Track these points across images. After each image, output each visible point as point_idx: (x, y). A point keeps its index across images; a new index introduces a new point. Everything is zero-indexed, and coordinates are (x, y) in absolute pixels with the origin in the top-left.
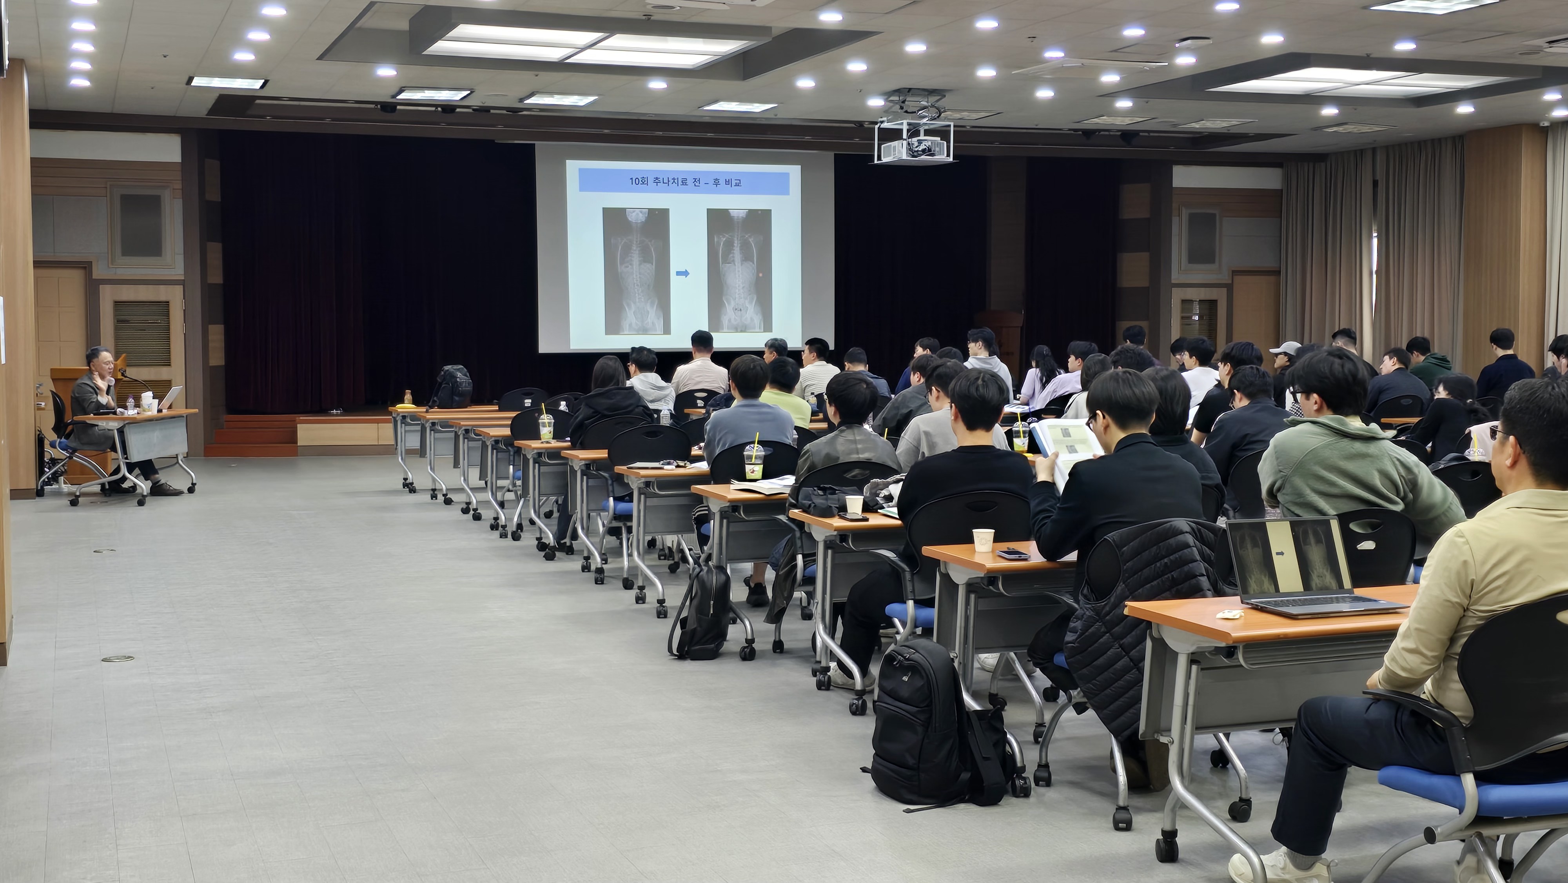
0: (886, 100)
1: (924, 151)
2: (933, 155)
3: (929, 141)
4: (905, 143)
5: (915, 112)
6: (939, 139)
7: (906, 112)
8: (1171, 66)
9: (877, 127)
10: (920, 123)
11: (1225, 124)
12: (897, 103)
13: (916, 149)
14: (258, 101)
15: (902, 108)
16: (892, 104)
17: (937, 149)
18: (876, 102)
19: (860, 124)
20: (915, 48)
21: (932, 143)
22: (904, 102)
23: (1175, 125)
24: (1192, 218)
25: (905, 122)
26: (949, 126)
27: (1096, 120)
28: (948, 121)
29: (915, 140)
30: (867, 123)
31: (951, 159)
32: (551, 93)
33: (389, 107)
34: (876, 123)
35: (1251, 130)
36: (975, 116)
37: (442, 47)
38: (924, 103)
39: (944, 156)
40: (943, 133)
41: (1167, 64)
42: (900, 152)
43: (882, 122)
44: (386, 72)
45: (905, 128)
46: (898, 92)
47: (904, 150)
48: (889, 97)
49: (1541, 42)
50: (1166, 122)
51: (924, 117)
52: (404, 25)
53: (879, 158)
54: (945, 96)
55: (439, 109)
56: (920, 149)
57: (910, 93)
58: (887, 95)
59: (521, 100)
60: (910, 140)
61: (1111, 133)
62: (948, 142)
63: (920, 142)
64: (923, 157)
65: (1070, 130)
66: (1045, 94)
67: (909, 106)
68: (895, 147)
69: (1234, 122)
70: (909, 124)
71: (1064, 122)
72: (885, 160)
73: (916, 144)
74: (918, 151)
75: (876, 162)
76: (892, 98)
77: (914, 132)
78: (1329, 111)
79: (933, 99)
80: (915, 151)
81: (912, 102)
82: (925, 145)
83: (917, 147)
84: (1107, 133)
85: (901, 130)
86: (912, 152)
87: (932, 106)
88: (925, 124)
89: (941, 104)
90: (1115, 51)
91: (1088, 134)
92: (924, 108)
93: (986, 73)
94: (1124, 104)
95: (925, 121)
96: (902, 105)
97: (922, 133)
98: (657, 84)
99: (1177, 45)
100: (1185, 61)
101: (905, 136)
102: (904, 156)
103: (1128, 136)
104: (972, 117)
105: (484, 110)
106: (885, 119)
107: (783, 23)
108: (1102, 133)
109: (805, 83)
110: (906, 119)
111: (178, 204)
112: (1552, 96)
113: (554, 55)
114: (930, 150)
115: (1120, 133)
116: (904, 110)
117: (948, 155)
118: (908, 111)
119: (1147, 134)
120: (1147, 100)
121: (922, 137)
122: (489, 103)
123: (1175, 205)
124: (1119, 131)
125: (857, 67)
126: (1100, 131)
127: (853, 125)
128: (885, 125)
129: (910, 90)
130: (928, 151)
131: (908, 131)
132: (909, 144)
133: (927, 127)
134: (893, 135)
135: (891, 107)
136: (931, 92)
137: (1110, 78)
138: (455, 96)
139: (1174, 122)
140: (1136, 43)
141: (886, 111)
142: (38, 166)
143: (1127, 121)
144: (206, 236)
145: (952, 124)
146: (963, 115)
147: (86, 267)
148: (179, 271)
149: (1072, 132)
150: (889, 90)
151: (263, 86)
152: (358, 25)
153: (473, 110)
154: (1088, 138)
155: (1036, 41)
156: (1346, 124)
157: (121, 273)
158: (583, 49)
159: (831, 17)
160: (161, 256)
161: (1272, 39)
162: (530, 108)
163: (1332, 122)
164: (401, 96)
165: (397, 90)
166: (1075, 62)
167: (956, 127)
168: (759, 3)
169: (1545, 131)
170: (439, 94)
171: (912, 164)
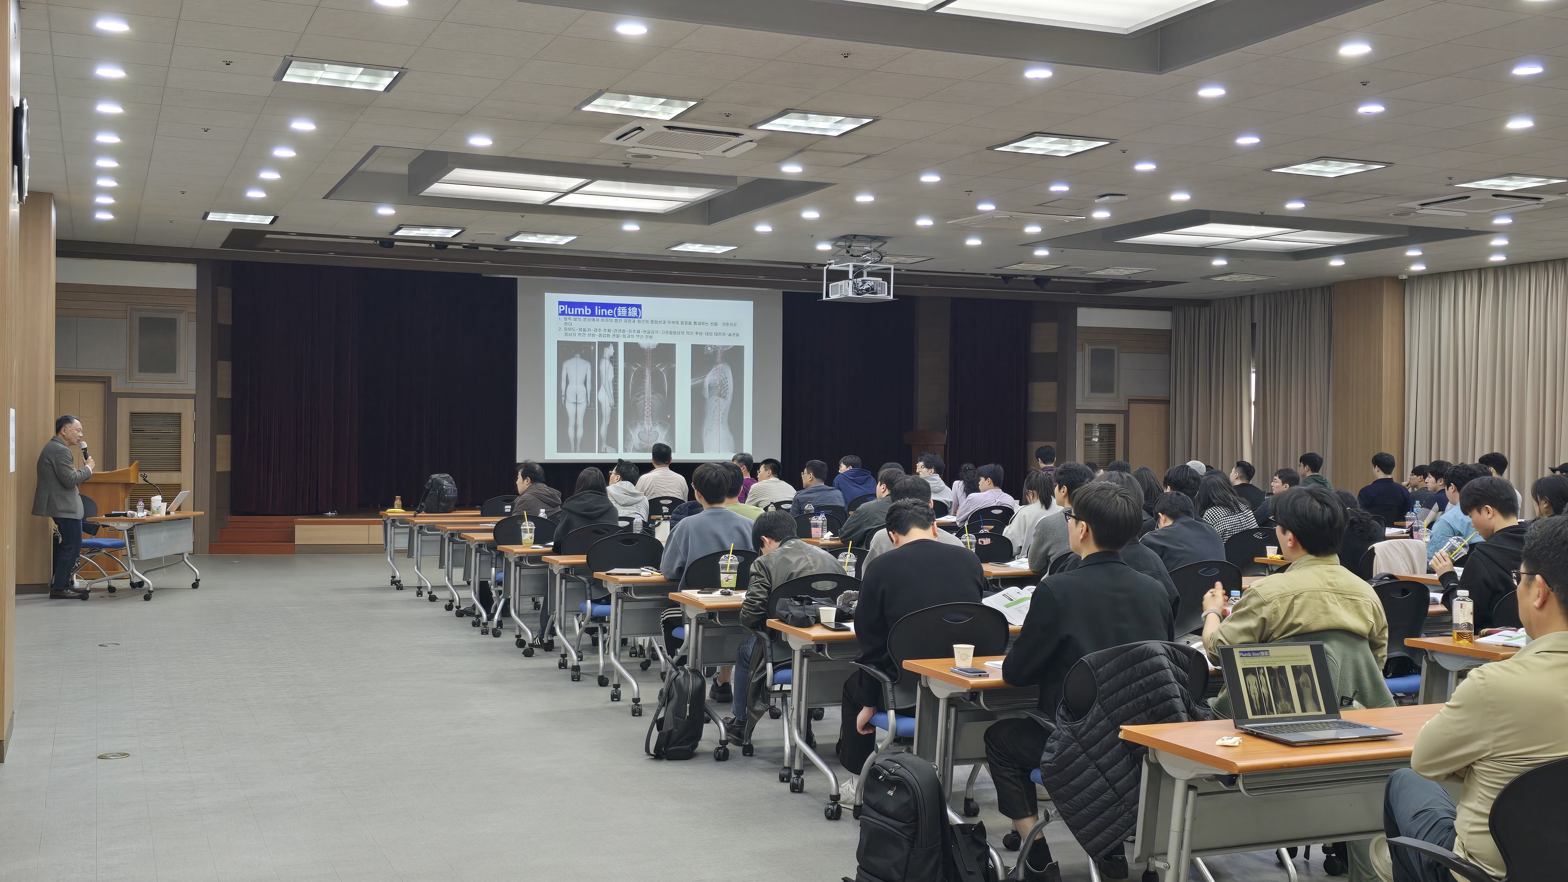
0: (834, 245)
1: (867, 290)
2: (875, 293)
3: (871, 281)
4: (851, 282)
5: (860, 256)
6: (881, 279)
7: (852, 255)
8: (1089, 220)
9: (825, 268)
10: (863, 266)
11: (1126, 272)
12: (844, 248)
13: (861, 288)
14: (268, 236)
15: (848, 252)
16: (839, 249)
17: (879, 288)
18: (824, 247)
19: (808, 266)
20: (865, 198)
21: (874, 283)
22: (849, 247)
23: (1085, 272)
24: (1095, 354)
25: (851, 264)
26: (890, 269)
27: (1016, 267)
28: (889, 264)
29: (859, 279)
30: (815, 265)
31: (891, 297)
32: (535, 233)
33: (387, 243)
34: (825, 265)
35: (1148, 278)
36: (910, 260)
37: (438, 188)
38: (868, 248)
39: (885, 294)
40: (884, 275)
41: (1085, 218)
42: (846, 291)
43: (830, 264)
44: (386, 211)
45: (851, 270)
46: (844, 238)
47: (850, 289)
48: (837, 242)
49: (1414, 204)
50: (1076, 269)
51: (867, 261)
52: (404, 169)
53: (827, 295)
54: (886, 242)
55: (433, 246)
56: (864, 288)
57: (856, 239)
58: (835, 240)
59: (508, 239)
60: (855, 280)
61: (1027, 278)
62: (889, 284)
63: (864, 282)
64: (867, 295)
65: (992, 274)
66: (973, 242)
67: (853, 250)
68: (841, 286)
69: (1137, 270)
70: (854, 266)
71: (987, 268)
72: (833, 297)
73: (861, 284)
74: (862, 290)
75: (824, 299)
76: (839, 243)
77: (858, 274)
78: (1219, 262)
79: (875, 245)
80: (860, 290)
81: (857, 247)
82: (868, 285)
83: (861, 287)
84: (1023, 278)
85: (848, 272)
86: (857, 291)
87: (875, 251)
88: (868, 266)
89: (884, 248)
90: (1041, 205)
91: (1007, 278)
92: (868, 252)
93: (925, 222)
94: (1042, 253)
95: (868, 263)
96: (848, 249)
97: (865, 274)
98: (631, 227)
99: (1096, 201)
100: (1101, 214)
101: (851, 276)
102: (850, 294)
103: (1041, 281)
104: (908, 261)
105: (474, 247)
106: (833, 261)
107: (749, 173)
108: (1019, 278)
109: (763, 228)
110: (852, 262)
111: (192, 327)
112: (1414, 253)
113: (540, 198)
114: (873, 289)
115: (1034, 278)
116: (850, 253)
117: (889, 294)
118: (854, 255)
119: (1057, 280)
120: (1062, 249)
121: (865, 278)
122: (478, 241)
123: (1079, 342)
124: (1034, 276)
125: (810, 215)
126: (1017, 276)
127: (802, 267)
128: (833, 267)
129: (855, 236)
130: (871, 290)
131: (854, 272)
132: (854, 283)
133: (869, 269)
134: (842, 275)
135: (838, 251)
136: (874, 238)
137: (1033, 229)
138: (450, 233)
139: (1081, 269)
140: (1061, 197)
141: (832, 254)
142: (63, 291)
143: (1042, 267)
144: (217, 356)
145: (892, 267)
146: (901, 259)
147: (106, 381)
148: (191, 387)
149: (993, 277)
150: (836, 236)
151: (272, 222)
152: (361, 168)
153: (464, 247)
154: (1007, 282)
155: (973, 195)
156: (1232, 273)
157: (138, 388)
158: (566, 194)
159: (792, 169)
160: (175, 372)
161: (1180, 197)
162: (515, 246)
163: (1222, 272)
164: (400, 233)
165: (395, 227)
166: (1004, 215)
167: (894, 269)
168: (729, 154)
169: (1403, 283)
170: (433, 233)
171: (857, 301)
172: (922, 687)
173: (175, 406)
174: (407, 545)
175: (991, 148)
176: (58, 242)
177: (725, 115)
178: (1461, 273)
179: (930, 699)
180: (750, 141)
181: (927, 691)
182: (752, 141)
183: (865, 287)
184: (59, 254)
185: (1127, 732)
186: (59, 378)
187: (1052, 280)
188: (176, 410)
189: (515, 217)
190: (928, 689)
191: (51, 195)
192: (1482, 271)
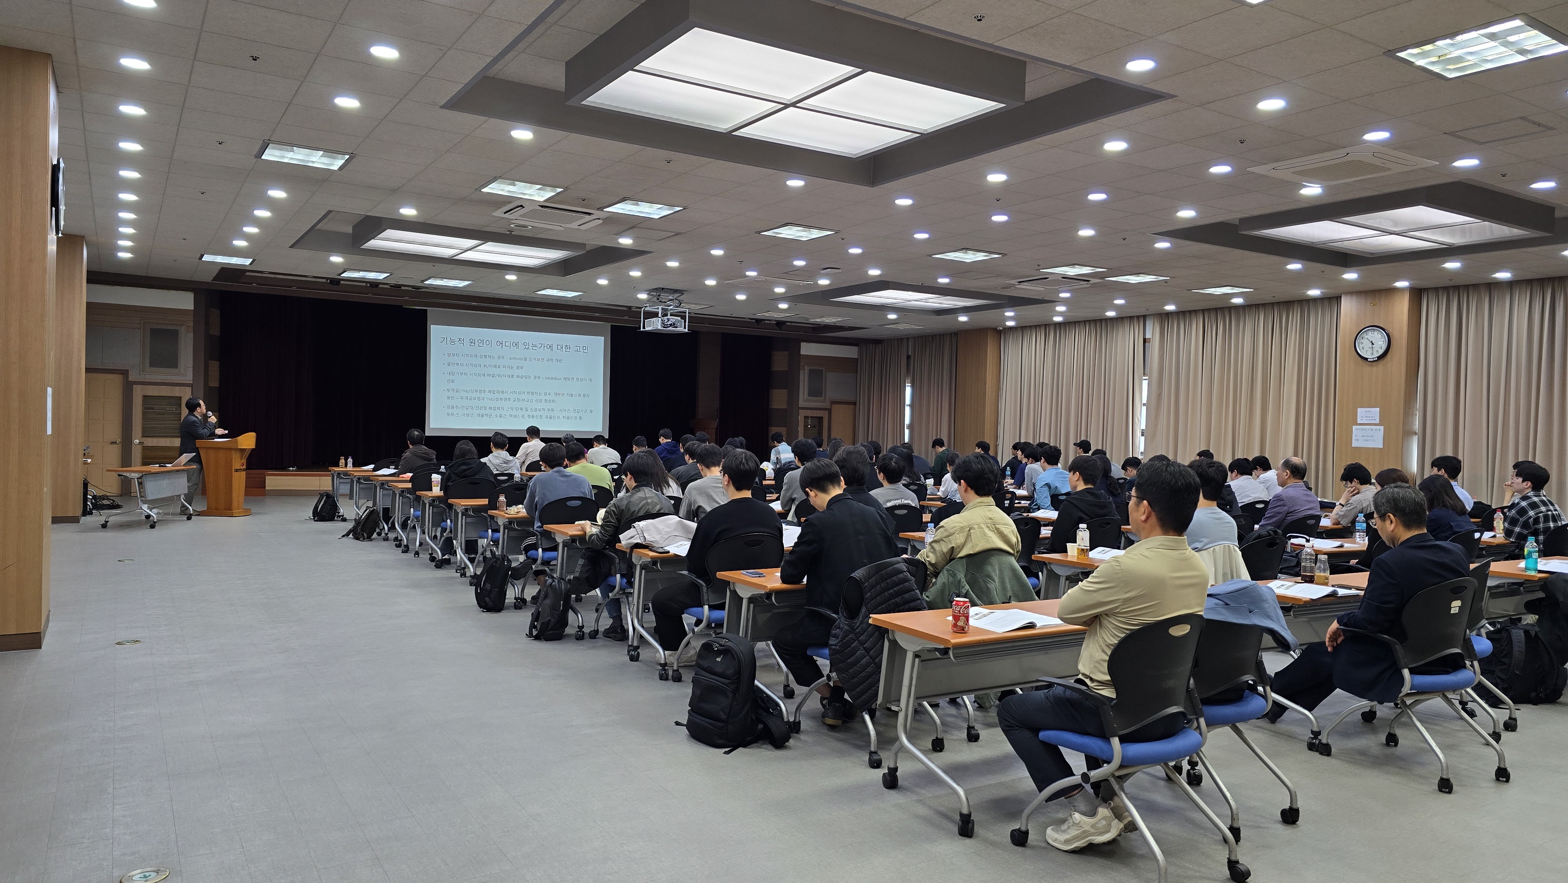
0: (648, 294)
1: (671, 325)
2: (676, 327)
3: (673, 319)
4: (660, 319)
6: (680, 318)
7: (661, 302)
8: (815, 284)
11: (834, 320)
12: (655, 297)
13: (666, 324)
14: (248, 273)
16: (652, 297)
17: (679, 324)
18: (643, 296)
20: (673, 264)
21: (675, 320)
22: (659, 296)
23: (808, 319)
24: (811, 372)
25: (660, 307)
27: (766, 314)
28: (686, 308)
29: (666, 318)
30: (634, 308)
32: (442, 278)
33: (335, 281)
35: (847, 324)
37: (374, 243)
38: (671, 297)
39: (682, 328)
40: (682, 316)
42: (657, 325)
43: (646, 307)
44: (336, 259)
45: (660, 311)
46: (656, 290)
47: (659, 324)
49: (1013, 281)
52: (349, 230)
53: (644, 327)
55: (370, 285)
58: (650, 292)
59: (423, 281)
61: (771, 324)
62: (685, 322)
63: (669, 320)
64: (670, 328)
65: (749, 319)
66: (741, 297)
68: (653, 322)
69: (840, 319)
70: (662, 309)
71: (746, 314)
72: (647, 329)
73: (666, 321)
79: (676, 295)
81: (664, 296)
82: (671, 322)
84: (769, 324)
86: (664, 325)
87: (676, 299)
88: (671, 309)
90: (786, 274)
91: (759, 322)
92: (672, 300)
93: (711, 282)
94: (783, 305)
95: (671, 307)
97: (669, 314)
98: (511, 277)
99: (821, 272)
100: (823, 282)
101: (660, 316)
102: (660, 327)
103: (779, 326)
104: (696, 308)
105: (398, 286)
106: (648, 305)
108: (766, 323)
109: (603, 282)
111: (191, 336)
112: (1010, 314)
113: (447, 253)
114: (674, 325)
115: (776, 325)
116: (660, 300)
117: (685, 328)
119: (791, 325)
120: (796, 303)
121: (669, 317)
123: (802, 365)
124: (775, 323)
125: (635, 274)
126: (765, 320)
129: (663, 289)
132: (662, 320)
133: (672, 311)
134: (653, 315)
135: (651, 299)
136: (675, 291)
137: (779, 289)
138: (381, 276)
140: (800, 269)
141: (648, 301)
143: (782, 315)
144: (209, 358)
145: (687, 310)
146: (692, 306)
147: (125, 373)
148: (189, 378)
149: (750, 320)
150: (650, 288)
151: (251, 264)
152: (317, 228)
153: (390, 286)
154: (757, 326)
155: (743, 264)
156: (898, 323)
157: (148, 378)
158: (466, 251)
159: (626, 241)
160: (177, 368)
161: (874, 271)
162: (427, 287)
163: (894, 322)
164: (345, 275)
165: (342, 271)
166: (763, 279)
167: (689, 313)
168: (582, 228)
169: (1000, 332)
170: (369, 275)
171: (664, 332)
172: (730, 590)
173: (176, 392)
174: (349, 491)
175: (758, 233)
176: (88, 272)
177: (582, 200)
178: (1036, 327)
179: (737, 599)
180: (598, 219)
181: (734, 593)
183: (669, 323)
184: (90, 281)
185: (875, 619)
186: (88, 370)
187: (787, 324)
188: (177, 395)
189: (429, 266)
190: (735, 591)
191: (83, 237)
192: (1047, 326)
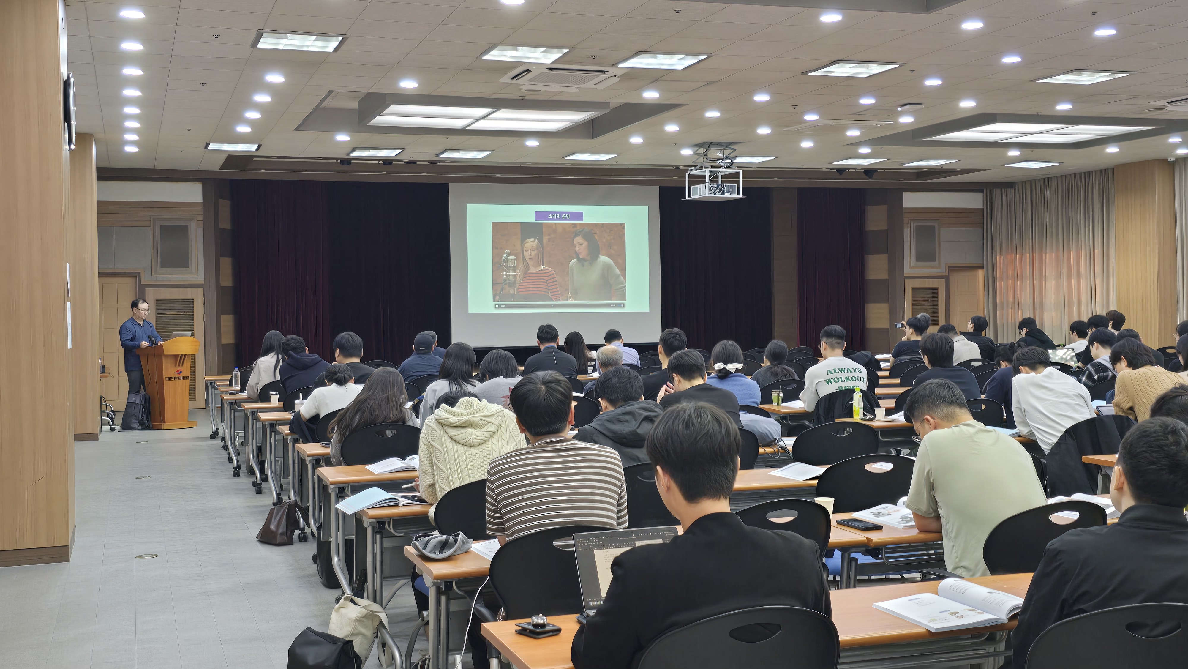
0: (694, 151)
1: (722, 191)
2: (728, 194)
4: (708, 185)
5: (715, 162)
8: (896, 123)
9: (687, 173)
10: (718, 171)
14: (255, 159)
15: (706, 158)
16: (698, 155)
17: (730, 189)
18: (687, 152)
19: (677, 167)
20: (713, 114)
23: (901, 165)
24: (918, 229)
25: (708, 170)
26: (739, 172)
27: (847, 162)
28: (738, 169)
30: (682, 166)
31: (741, 196)
32: (458, 150)
33: (346, 161)
34: (688, 170)
37: (380, 120)
38: (721, 155)
39: (735, 194)
41: (893, 122)
43: (691, 169)
44: (342, 137)
45: (707, 174)
46: (702, 144)
47: (708, 191)
48: (696, 149)
49: (1163, 103)
50: (895, 162)
51: (721, 166)
52: (354, 105)
53: (690, 196)
54: (736, 147)
55: (379, 162)
57: (710, 146)
58: (695, 147)
59: (438, 155)
60: (711, 182)
61: (857, 171)
62: (738, 184)
64: (721, 194)
65: (825, 169)
66: (807, 144)
67: (709, 156)
68: (701, 188)
70: (710, 172)
71: (821, 163)
72: (694, 197)
73: (715, 186)
75: (687, 198)
76: (698, 149)
77: (714, 177)
78: (1013, 153)
79: (727, 152)
84: (854, 171)
85: (705, 176)
86: (713, 191)
87: (726, 157)
88: (722, 171)
89: (733, 154)
90: (855, 114)
91: (841, 171)
92: (721, 158)
94: (866, 150)
95: (721, 169)
96: (705, 154)
98: (532, 143)
99: (899, 109)
101: (707, 180)
102: (707, 195)
103: (870, 172)
104: (757, 161)
105: (412, 163)
106: (693, 167)
107: (618, 99)
108: (850, 170)
109: (636, 140)
110: (708, 168)
111: (200, 231)
112: (1175, 139)
113: (459, 124)
114: (725, 190)
115: (864, 170)
117: (737, 193)
119: (885, 171)
120: (881, 147)
122: (416, 158)
123: (905, 220)
127: (672, 169)
128: (694, 172)
129: (711, 143)
131: (710, 176)
132: (710, 185)
133: (723, 174)
135: (698, 158)
136: (726, 144)
137: (853, 133)
138: (393, 153)
139: (901, 162)
142: (103, 207)
143: (868, 162)
144: (220, 254)
145: (741, 171)
147: (136, 276)
148: (200, 277)
150: (696, 144)
151: (257, 149)
152: (320, 108)
153: (404, 163)
154: (841, 174)
155: (798, 109)
156: (1026, 161)
157: (160, 280)
158: (478, 120)
159: (651, 95)
160: (188, 267)
161: (968, 104)
162: (444, 160)
163: (1015, 160)
164: (353, 154)
165: (350, 150)
166: (828, 122)
167: (742, 173)
168: (600, 87)
169: (1172, 164)
170: (380, 153)
171: (712, 200)
173: (188, 293)
175: (805, 73)
176: (97, 169)
177: (592, 58)
180: (614, 76)
182: (615, 76)
183: (718, 189)
184: (99, 178)
186: (101, 274)
187: (879, 171)
188: (189, 297)
189: (443, 138)
191: (92, 134)
